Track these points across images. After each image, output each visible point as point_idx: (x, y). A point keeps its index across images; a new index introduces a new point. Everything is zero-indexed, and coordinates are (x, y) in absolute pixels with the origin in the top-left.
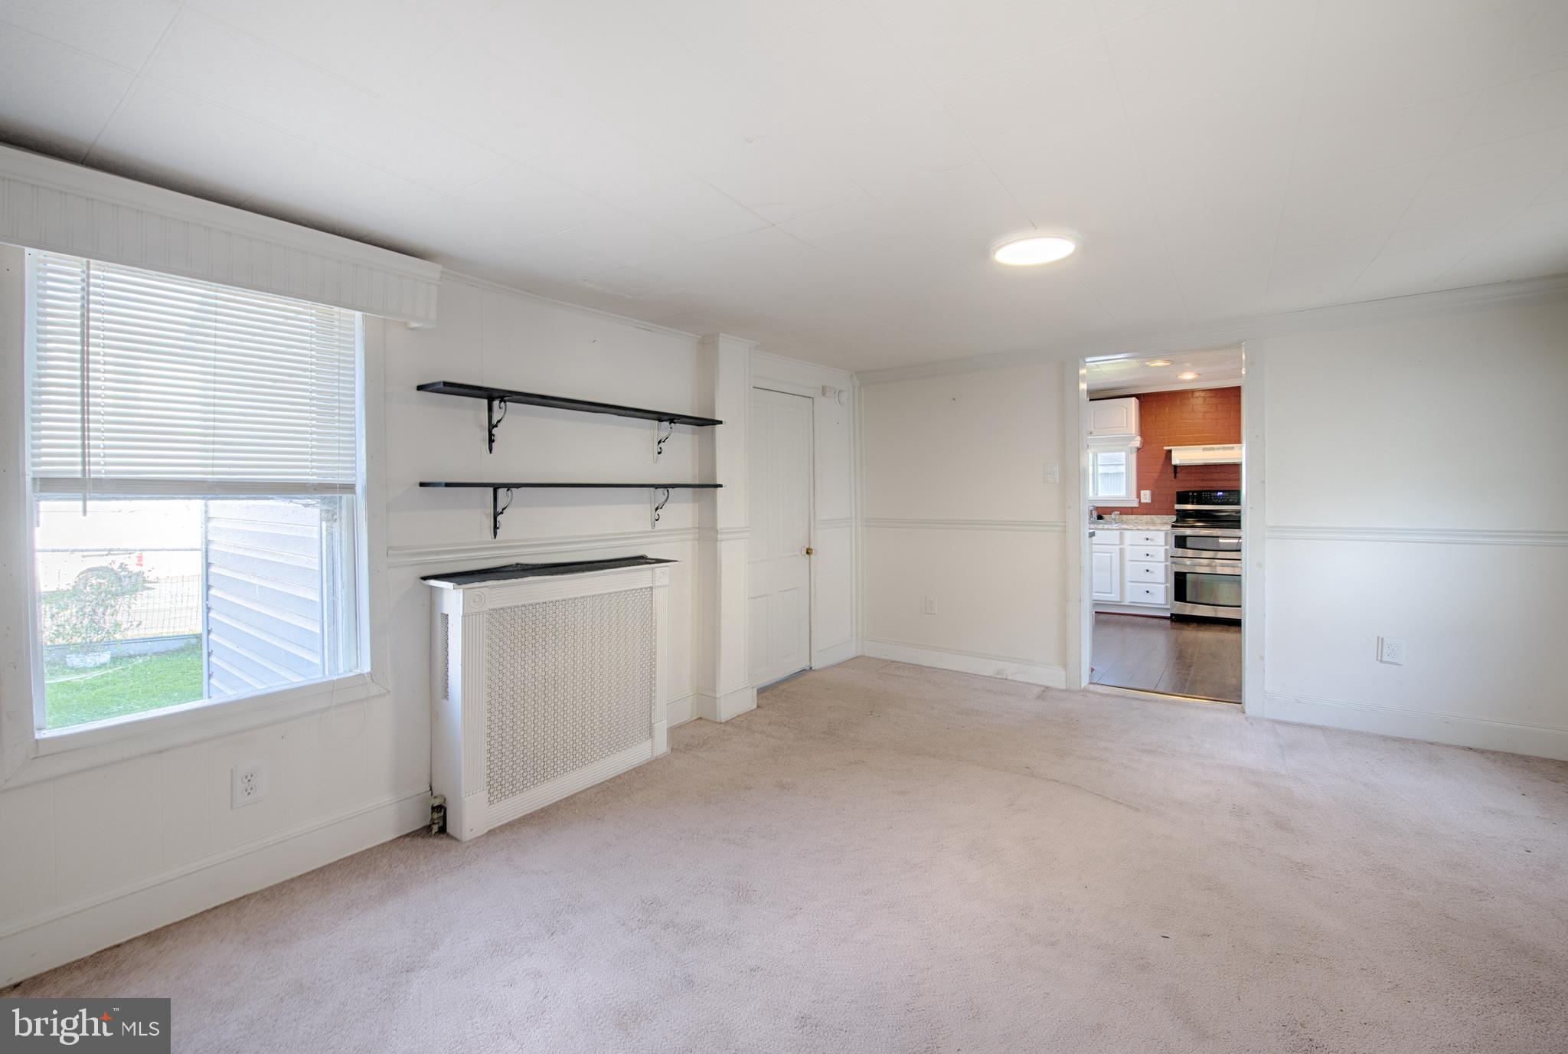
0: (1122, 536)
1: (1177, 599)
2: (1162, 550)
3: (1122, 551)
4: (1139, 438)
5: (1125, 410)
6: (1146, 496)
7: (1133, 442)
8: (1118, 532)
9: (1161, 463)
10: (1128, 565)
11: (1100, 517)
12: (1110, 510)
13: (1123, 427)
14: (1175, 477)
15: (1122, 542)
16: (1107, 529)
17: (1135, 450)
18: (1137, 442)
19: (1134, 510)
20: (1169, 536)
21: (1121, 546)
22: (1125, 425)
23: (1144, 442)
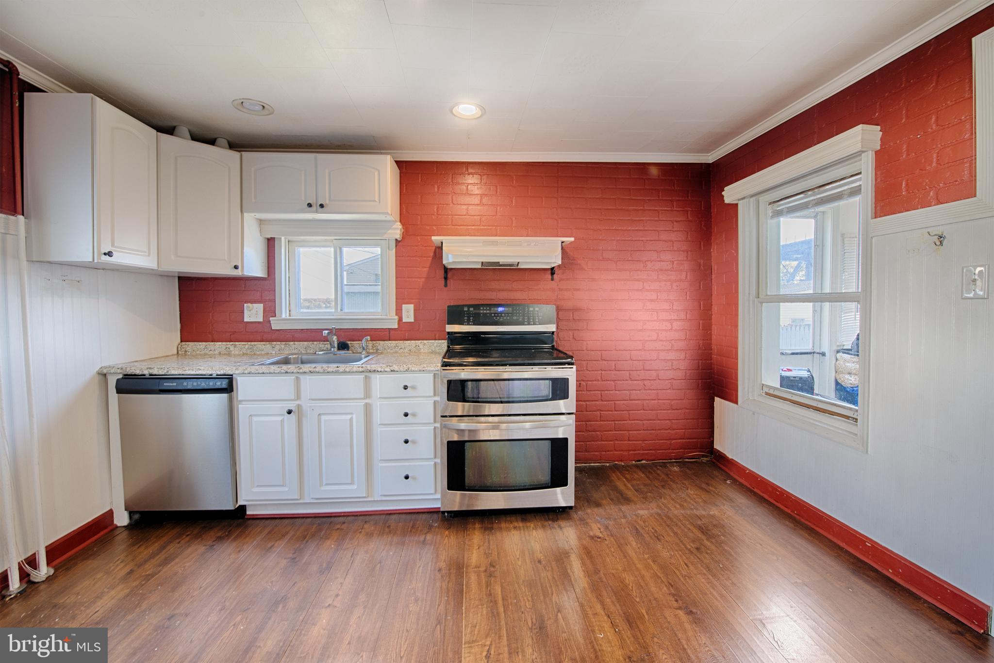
0: (367, 381)
1: (451, 487)
2: (430, 404)
3: (368, 409)
4: (399, 225)
5: (376, 174)
6: (409, 313)
7: (390, 231)
8: (362, 376)
9: (428, 264)
10: (378, 431)
11: (343, 346)
12: (358, 334)
13: (375, 201)
14: (446, 285)
15: (367, 394)
16: (345, 372)
17: (393, 243)
18: (396, 231)
19: (392, 332)
20: (438, 380)
21: (367, 401)
22: (377, 199)
23: (406, 233)
